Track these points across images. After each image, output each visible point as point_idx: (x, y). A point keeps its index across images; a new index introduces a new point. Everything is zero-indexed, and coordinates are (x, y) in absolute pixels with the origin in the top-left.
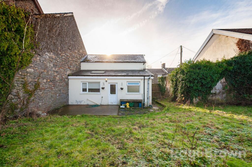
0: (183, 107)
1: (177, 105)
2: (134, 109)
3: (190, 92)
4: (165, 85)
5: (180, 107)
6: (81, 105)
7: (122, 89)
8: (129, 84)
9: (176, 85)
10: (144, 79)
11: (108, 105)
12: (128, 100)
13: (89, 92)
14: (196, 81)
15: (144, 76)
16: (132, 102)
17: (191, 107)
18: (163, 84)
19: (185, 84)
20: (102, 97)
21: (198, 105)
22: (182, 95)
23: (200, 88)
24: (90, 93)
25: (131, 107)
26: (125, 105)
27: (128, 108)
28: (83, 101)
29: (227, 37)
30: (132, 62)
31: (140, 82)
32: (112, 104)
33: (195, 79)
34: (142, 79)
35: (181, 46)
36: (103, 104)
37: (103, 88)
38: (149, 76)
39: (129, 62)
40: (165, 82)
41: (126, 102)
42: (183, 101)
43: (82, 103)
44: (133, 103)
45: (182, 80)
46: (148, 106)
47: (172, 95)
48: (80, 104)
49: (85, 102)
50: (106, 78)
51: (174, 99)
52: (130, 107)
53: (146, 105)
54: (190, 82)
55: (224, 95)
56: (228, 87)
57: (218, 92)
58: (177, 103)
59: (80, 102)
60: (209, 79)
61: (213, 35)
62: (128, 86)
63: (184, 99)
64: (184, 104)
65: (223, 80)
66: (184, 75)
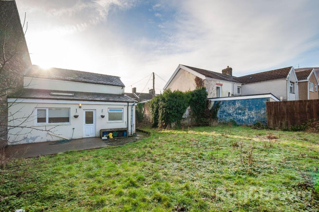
0: (165, 131)
1: (159, 130)
2: (118, 139)
3: (169, 118)
4: (142, 112)
5: (162, 132)
6: (35, 143)
7: (103, 117)
8: (110, 110)
9: (157, 112)
10: (128, 105)
11: (83, 138)
12: (111, 129)
13: (49, 122)
14: (174, 108)
15: (128, 102)
16: (117, 131)
17: (171, 131)
18: (140, 111)
19: (166, 110)
20: (74, 129)
21: (176, 129)
22: (163, 121)
23: (176, 114)
24: (52, 124)
25: (115, 137)
26: (108, 136)
27: (111, 139)
28: (39, 136)
29: (189, 73)
30: (108, 85)
31: (123, 108)
32: (88, 137)
33: (173, 107)
34: (125, 105)
35: (154, 73)
36: (74, 137)
37: (76, 117)
38: (133, 102)
39: (105, 84)
40: (143, 109)
41: (109, 132)
42: (164, 126)
43: (37, 141)
44: (117, 133)
45: (163, 107)
46: (132, 135)
47: (152, 122)
48: (33, 142)
49: (42, 138)
50: (80, 103)
51: (155, 125)
52: (113, 137)
53: (130, 133)
54: (170, 109)
55: (190, 119)
56: (192, 113)
57: (186, 117)
58: (158, 129)
59: (34, 139)
60: (182, 107)
61: (179, 69)
62: (109, 113)
63: (165, 124)
64: (165, 128)
65: (189, 108)
66: (165, 103)
